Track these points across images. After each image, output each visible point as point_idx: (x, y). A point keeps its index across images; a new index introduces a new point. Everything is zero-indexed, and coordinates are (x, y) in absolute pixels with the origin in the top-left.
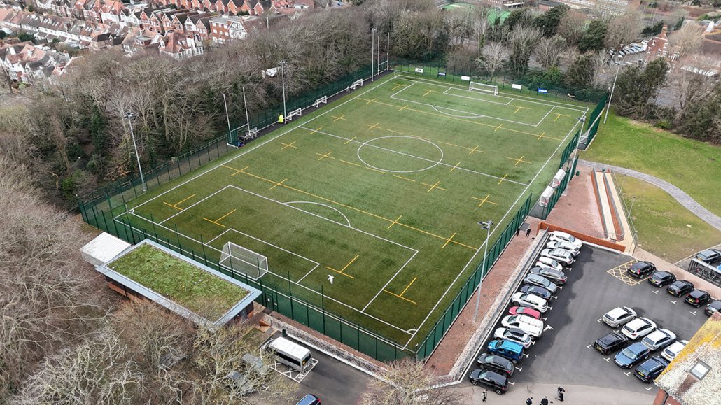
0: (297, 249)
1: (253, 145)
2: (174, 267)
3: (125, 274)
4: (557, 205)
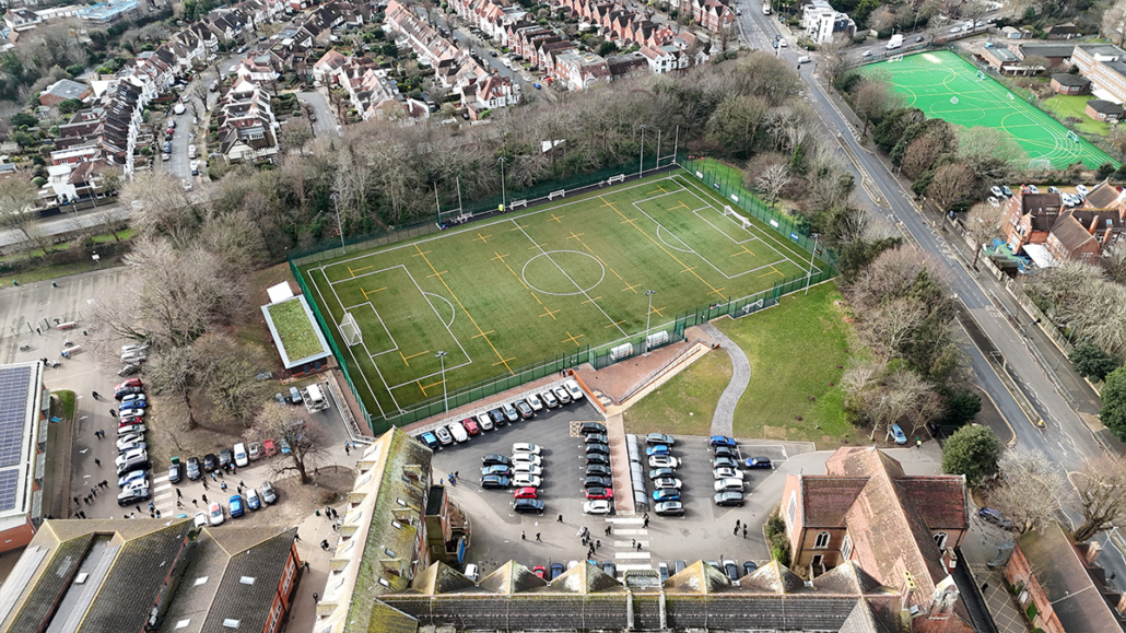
0: (395, 333)
1: (455, 230)
2: (300, 320)
3: (272, 315)
4: (626, 362)
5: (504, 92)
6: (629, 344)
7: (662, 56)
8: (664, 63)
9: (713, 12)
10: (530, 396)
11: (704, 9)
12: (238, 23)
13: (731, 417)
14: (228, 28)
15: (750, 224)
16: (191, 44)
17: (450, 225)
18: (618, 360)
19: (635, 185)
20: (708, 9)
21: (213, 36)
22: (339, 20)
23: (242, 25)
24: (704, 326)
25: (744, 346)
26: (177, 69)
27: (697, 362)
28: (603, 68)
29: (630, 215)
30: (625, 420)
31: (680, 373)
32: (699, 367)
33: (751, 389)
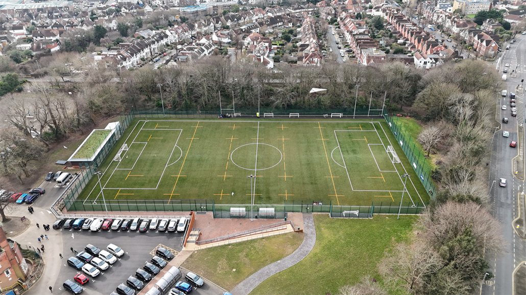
0: (139, 161)
4: (236, 220)
5: (316, 61)
6: (244, 209)
7: (425, 58)
8: (425, 63)
9: (484, 43)
10: (155, 219)
11: (479, 41)
12: (236, 19)
13: (257, 284)
14: (229, 20)
15: (399, 161)
16: (208, 24)
17: (225, 117)
18: (232, 217)
19: (346, 121)
20: (482, 41)
21: (220, 22)
22: (280, 24)
23: (238, 20)
24: (307, 215)
25: (320, 238)
26: (194, 33)
27: (274, 237)
28: (383, 59)
29: (326, 136)
30: (191, 256)
31: (257, 239)
32: (274, 240)
33: (291, 271)
